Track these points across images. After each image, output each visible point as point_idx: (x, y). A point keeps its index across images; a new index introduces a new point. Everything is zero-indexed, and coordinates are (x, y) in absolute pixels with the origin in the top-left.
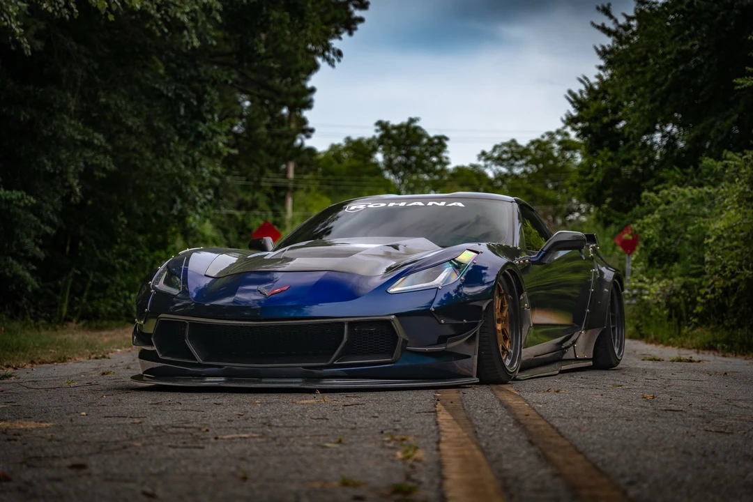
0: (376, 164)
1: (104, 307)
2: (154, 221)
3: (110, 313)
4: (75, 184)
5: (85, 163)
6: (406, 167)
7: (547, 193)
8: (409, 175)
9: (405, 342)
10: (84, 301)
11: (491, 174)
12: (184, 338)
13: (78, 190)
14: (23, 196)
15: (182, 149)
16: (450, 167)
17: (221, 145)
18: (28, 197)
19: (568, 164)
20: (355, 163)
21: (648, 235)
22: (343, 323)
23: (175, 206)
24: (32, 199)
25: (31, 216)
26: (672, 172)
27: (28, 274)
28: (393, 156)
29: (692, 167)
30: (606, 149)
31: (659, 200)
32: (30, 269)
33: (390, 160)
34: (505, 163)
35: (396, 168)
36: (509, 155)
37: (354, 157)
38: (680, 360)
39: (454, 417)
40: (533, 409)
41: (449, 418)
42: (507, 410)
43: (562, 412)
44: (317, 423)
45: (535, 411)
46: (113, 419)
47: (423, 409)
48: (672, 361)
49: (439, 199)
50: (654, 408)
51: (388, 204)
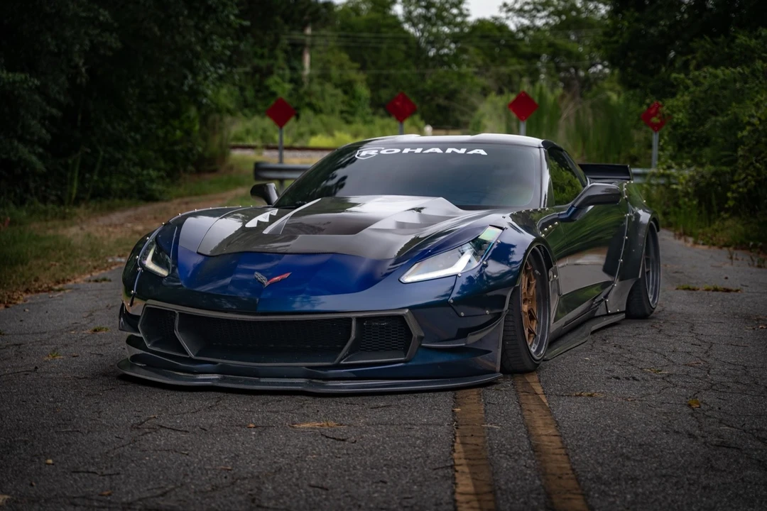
0: (395, 17)
1: (117, 185)
2: (166, 92)
3: (122, 190)
4: (81, 64)
5: (91, 41)
6: (426, 19)
7: (570, 46)
8: (429, 27)
9: (421, 339)
10: (95, 178)
11: (512, 27)
12: (173, 328)
13: (83, 70)
14: (26, 78)
15: (191, 23)
16: (471, 19)
17: (232, 17)
18: (32, 79)
19: (592, 16)
20: (374, 15)
21: (678, 119)
22: (350, 320)
23: (186, 82)
24: (36, 82)
25: (37, 97)
26: (702, 42)
27: (34, 158)
28: (412, 8)
29: (722, 36)
30: (632, 10)
31: (689, 82)
32: (37, 152)
33: (410, 12)
34: (527, 15)
35: (416, 21)
36: (531, 7)
37: (373, 9)
38: (716, 290)
39: (475, 486)
40: (567, 455)
41: (470, 489)
42: (537, 458)
43: (601, 461)
44: (313, 500)
45: (569, 460)
46: (81, 478)
47: (439, 457)
48: (708, 290)
49: (459, 145)
50: (703, 437)
51: (402, 151)
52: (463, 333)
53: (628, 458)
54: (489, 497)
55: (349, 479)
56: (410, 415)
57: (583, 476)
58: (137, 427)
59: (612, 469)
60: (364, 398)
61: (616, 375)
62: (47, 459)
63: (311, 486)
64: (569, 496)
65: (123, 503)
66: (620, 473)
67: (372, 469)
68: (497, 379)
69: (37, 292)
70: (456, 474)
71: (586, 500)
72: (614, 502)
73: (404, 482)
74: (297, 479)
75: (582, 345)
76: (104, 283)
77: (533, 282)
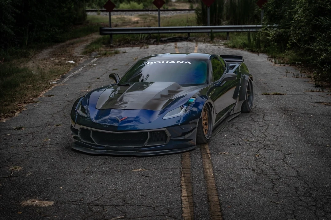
9: (170, 137)
12: (90, 135)
22: (147, 132)
38: (277, 94)
39: (187, 193)
40: (215, 180)
41: (186, 195)
42: (206, 182)
43: (224, 182)
44: (141, 200)
45: (215, 182)
46: (72, 194)
47: (177, 182)
48: (274, 94)
49: (181, 60)
50: (257, 170)
51: (162, 62)
52: (184, 134)
53: (233, 180)
54: (191, 198)
55: (151, 192)
56: (168, 165)
57: (219, 188)
58: (83, 172)
59: (228, 185)
60: (153, 157)
61: (234, 143)
62: (60, 187)
63: (140, 195)
64: (214, 196)
65: (87, 203)
66: (230, 186)
67: (157, 188)
68: (195, 148)
69: (29, 103)
70: (182, 189)
71: (218, 197)
72: (226, 198)
73: (167, 193)
74: (136, 192)
75: (225, 128)
76: (52, 97)
77: (207, 113)
